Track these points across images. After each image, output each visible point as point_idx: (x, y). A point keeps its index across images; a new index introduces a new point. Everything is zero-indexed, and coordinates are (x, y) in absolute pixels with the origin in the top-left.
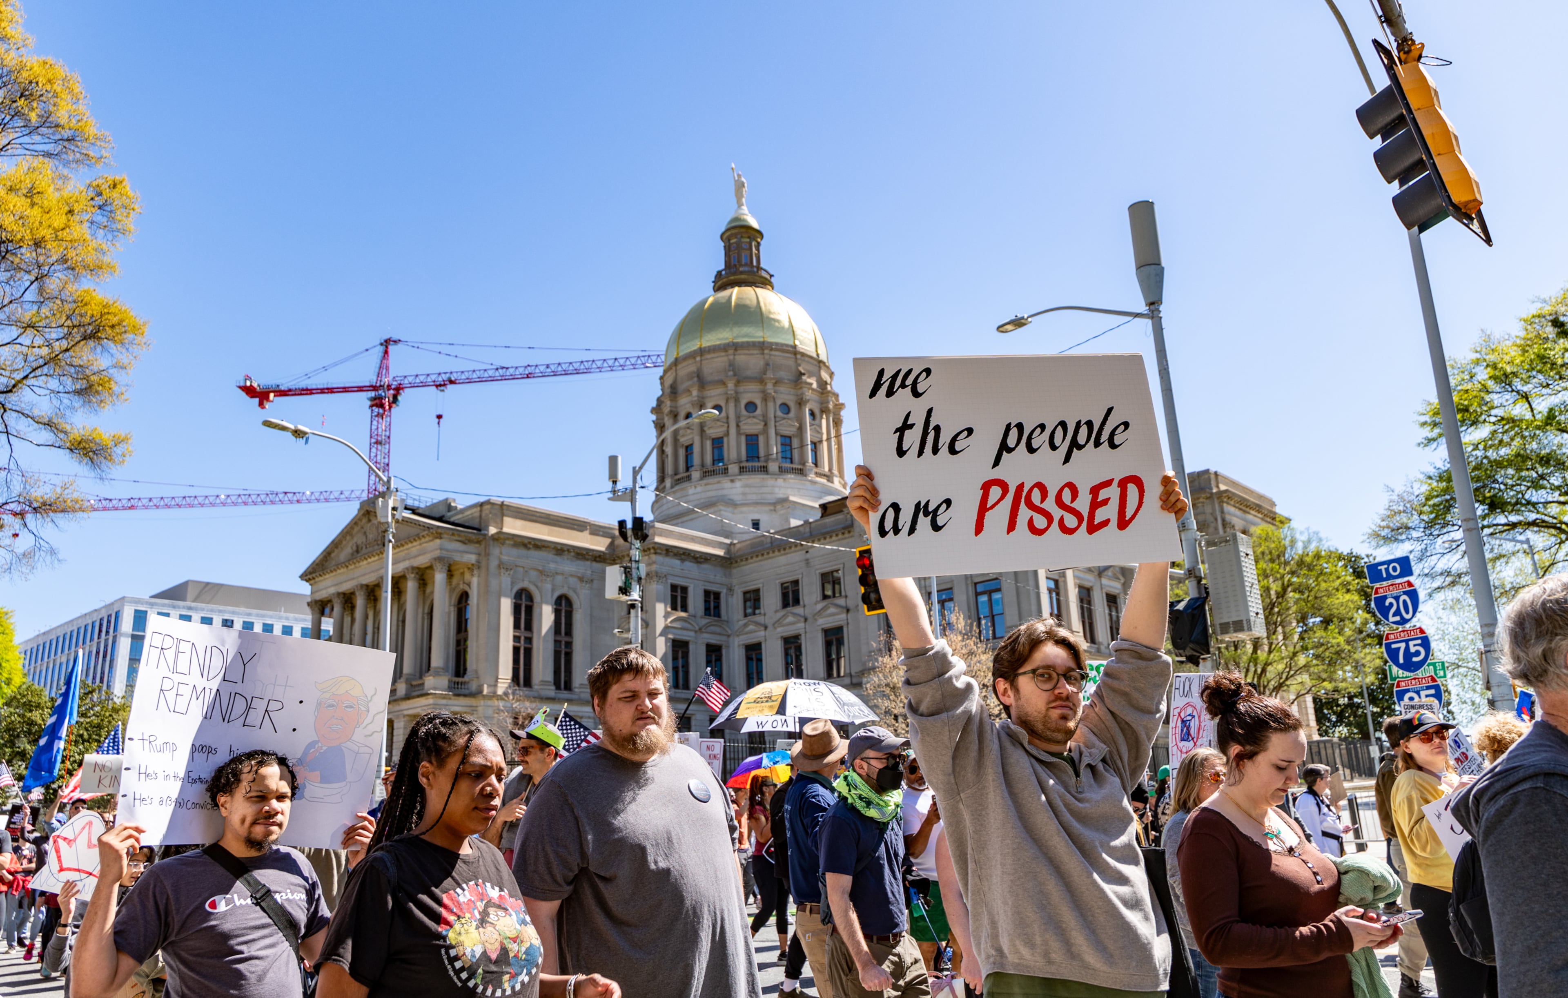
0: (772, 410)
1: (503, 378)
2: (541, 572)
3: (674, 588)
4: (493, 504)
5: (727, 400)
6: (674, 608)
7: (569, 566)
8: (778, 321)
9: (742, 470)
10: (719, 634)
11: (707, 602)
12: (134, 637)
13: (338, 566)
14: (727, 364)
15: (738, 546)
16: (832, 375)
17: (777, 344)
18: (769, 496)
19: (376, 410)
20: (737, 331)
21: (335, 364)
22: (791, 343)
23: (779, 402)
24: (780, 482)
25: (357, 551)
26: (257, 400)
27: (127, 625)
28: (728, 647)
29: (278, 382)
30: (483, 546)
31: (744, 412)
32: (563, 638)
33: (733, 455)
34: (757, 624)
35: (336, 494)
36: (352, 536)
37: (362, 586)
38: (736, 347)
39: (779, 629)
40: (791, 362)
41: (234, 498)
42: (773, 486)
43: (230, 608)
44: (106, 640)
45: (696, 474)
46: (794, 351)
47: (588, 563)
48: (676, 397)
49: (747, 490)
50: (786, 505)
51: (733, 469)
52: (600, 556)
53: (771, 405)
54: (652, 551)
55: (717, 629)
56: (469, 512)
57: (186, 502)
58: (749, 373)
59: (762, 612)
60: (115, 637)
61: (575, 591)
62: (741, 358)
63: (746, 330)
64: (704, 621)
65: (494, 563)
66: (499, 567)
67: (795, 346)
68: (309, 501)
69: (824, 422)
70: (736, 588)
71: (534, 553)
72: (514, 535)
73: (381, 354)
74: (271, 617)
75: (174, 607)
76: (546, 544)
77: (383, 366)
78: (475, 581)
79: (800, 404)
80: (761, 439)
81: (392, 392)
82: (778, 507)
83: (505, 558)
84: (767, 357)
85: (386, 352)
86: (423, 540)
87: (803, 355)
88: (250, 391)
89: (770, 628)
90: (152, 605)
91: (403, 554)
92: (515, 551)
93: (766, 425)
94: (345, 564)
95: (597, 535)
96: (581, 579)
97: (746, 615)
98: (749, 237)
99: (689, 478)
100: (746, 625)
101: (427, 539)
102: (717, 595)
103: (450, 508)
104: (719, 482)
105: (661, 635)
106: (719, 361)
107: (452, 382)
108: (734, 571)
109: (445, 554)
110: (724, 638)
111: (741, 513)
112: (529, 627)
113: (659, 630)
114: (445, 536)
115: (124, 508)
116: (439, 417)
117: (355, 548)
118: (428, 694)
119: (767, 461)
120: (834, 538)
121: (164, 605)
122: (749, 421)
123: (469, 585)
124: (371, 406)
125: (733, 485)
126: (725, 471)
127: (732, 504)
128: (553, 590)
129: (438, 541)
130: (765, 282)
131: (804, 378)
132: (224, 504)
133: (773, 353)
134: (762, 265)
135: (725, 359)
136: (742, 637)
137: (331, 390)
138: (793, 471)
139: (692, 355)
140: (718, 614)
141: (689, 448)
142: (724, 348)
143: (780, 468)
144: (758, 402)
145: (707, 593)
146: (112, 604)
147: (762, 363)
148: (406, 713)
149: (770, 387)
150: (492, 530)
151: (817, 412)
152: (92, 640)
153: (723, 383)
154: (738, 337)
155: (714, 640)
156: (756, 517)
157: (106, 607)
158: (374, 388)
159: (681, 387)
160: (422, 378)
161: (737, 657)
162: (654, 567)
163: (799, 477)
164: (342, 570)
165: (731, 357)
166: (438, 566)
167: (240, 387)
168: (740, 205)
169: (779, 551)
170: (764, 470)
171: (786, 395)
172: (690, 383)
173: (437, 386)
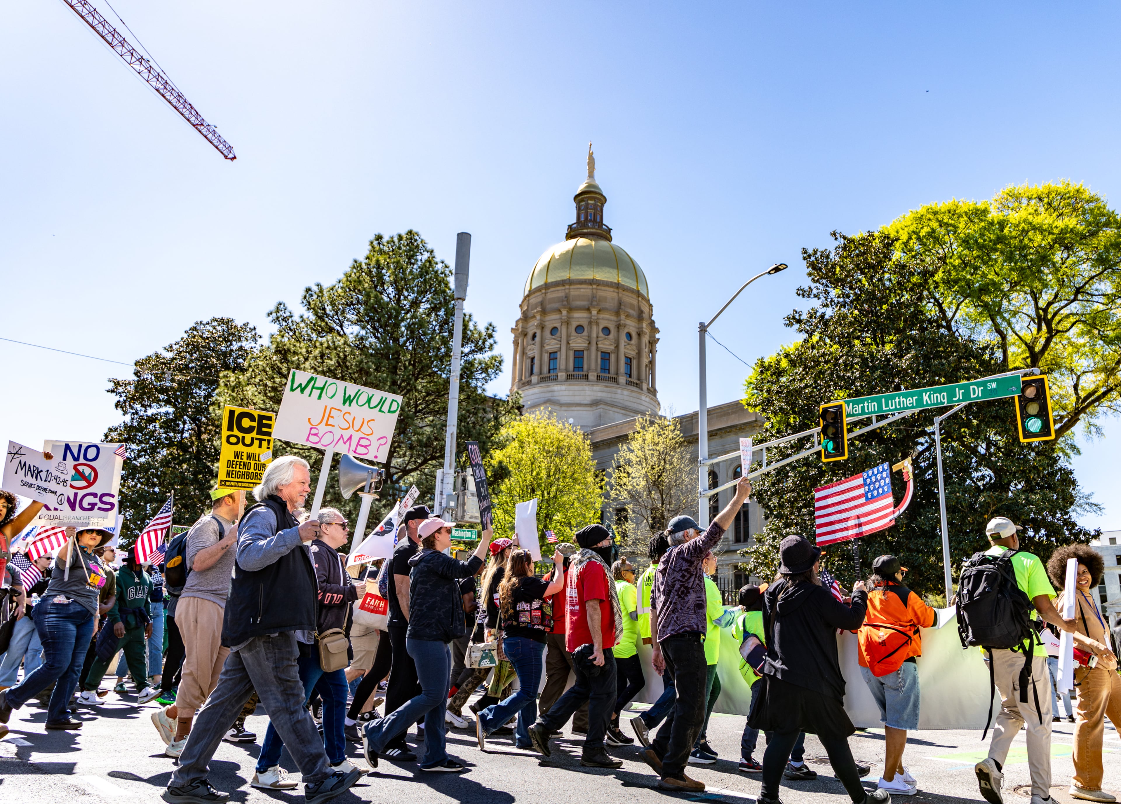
134: (604, 223)
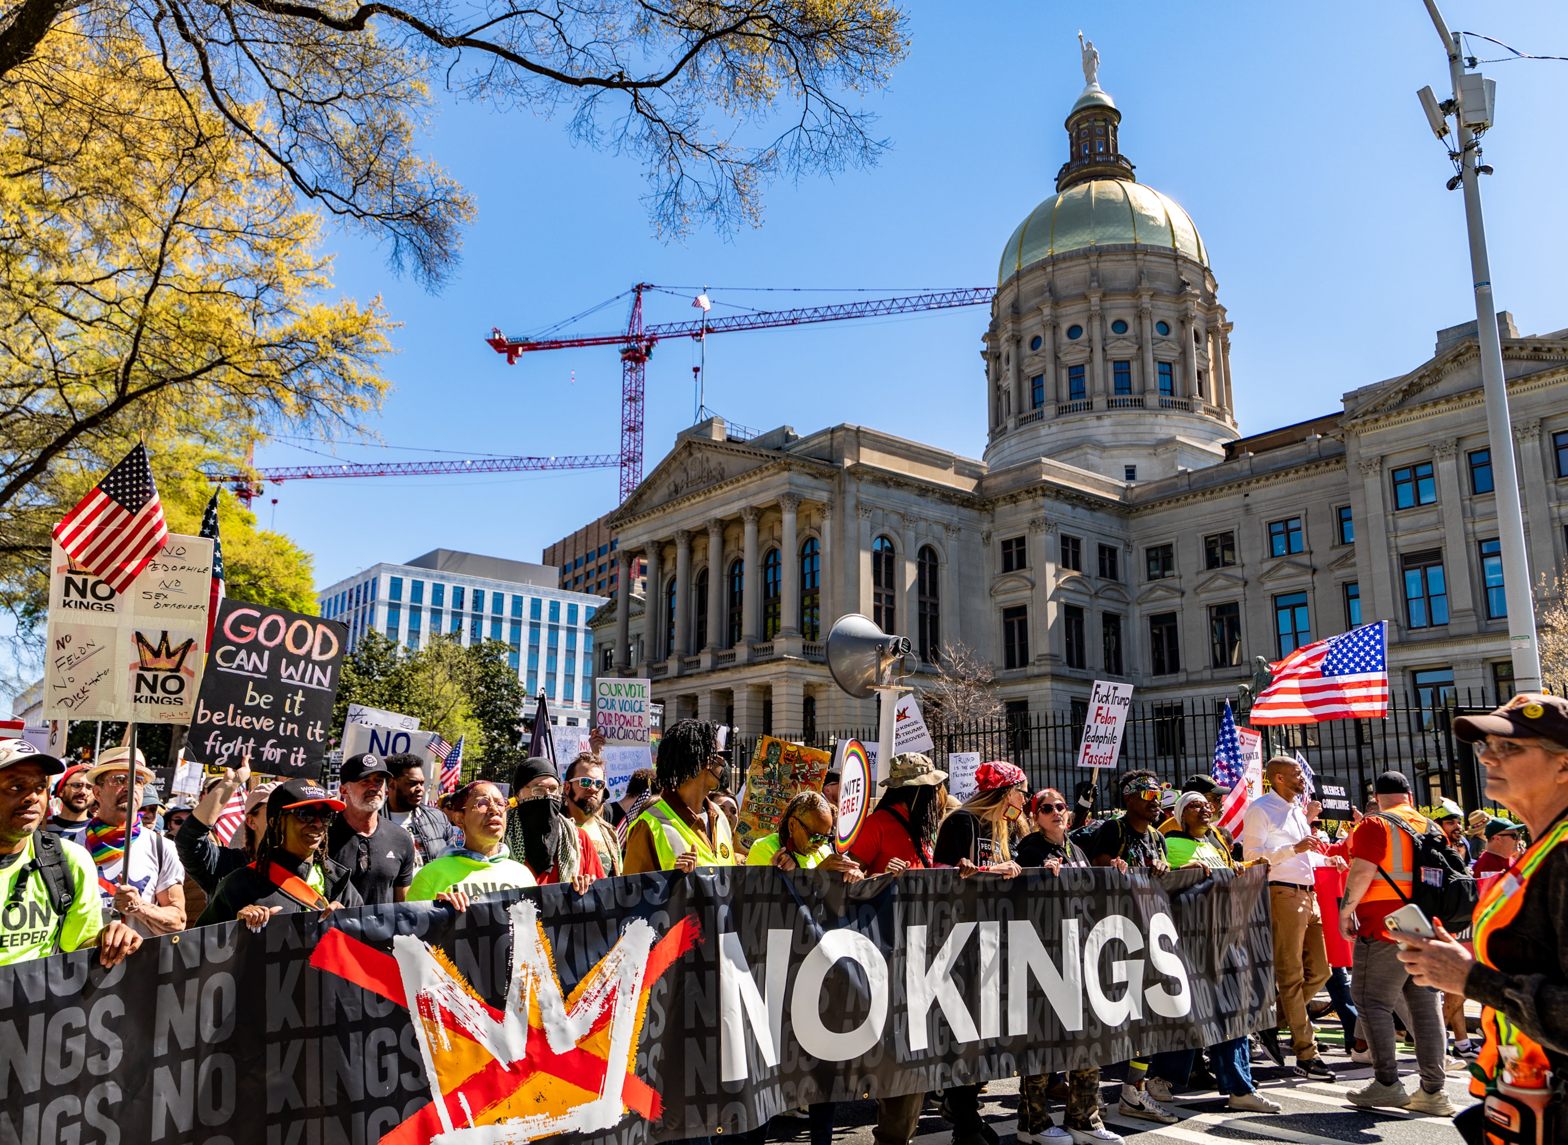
0: (1150, 330)
1: (765, 325)
2: (903, 516)
3: (1065, 539)
4: (848, 430)
5: (1090, 319)
6: (1065, 565)
7: (934, 511)
8: (1153, 219)
9: (1111, 405)
10: (1117, 601)
11: (1102, 561)
12: (391, 605)
13: (653, 509)
14: (1088, 274)
15: (1138, 490)
16: (1216, 286)
17: (1152, 246)
18: (1147, 437)
19: (629, 363)
20: (1099, 232)
21: (585, 314)
22: (1170, 246)
23: (1156, 320)
24: (1161, 419)
25: (676, 491)
26: (506, 355)
27: (384, 592)
28: (1127, 617)
29: (527, 335)
30: (836, 481)
31: (1111, 333)
32: (929, 600)
33: (1099, 385)
34: (1168, 588)
35: (581, 460)
36: (669, 475)
37: (683, 532)
38: (1101, 252)
39: (1203, 596)
40: (1170, 270)
41: (479, 464)
42: (1152, 424)
43: (481, 578)
44: (364, 608)
45: (1049, 410)
46: (1175, 255)
47: (954, 507)
48: (1019, 318)
49: (1119, 429)
50: (1171, 447)
51: (1100, 402)
52: (968, 500)
53: (1147, 323)
54: (1040, 492)
55: (1115, 595)
56: (816, 441)
57: (433, 469)
58: (1117, 284)
59: (1176, 573)
60: (373, 605)
61: (940, 542)
62: (1107, 266)
63: (1111, 230)
64: (1100, 584)
65: (850, 503)
66: (857, 507)
67: (1176, 250)
68: (554, 467)
69: (1210, 345)
70: (1135, 544)
71: (894, 492)
72: (874, 468)
73: (633, 302)
74: (520, 589)
75: (428, 576)
76: (909, 482)
77: (635, 316)
78: (827, 525)
79: (1182, 322)
80: (1134, 367)
81: (645, 343)
82: (1160, 450)
83: (863, 497)
84: (1140, 263)
85: (638, 299)
86: (766, 473)
87: (1186, 260)
88: (498, 345)
89: (1189, 593)
90: (407, 573)
91: (737, 491)
92: (874, 489)
93: (1140, 348)
94: (662, 507)
95: (963, 474)
96: (947, 527)
97: (1150, 578)
98: (1105, 120)
99: (1040, 417)
100: (1151, 590)
101: (771, 471)
102: (1113, 551)
103: (787, 438)
104: (1081, 420)
105: (1052, 599)
106: (1079, 271)
107: (709, 331)
108: (1133, 522)
109: (794, 490)
110: (1122, 606)
111: (1112, 457)
112: (890, 584)
113: (1050, 592)
114: (794, 467)
115: (374, 474)
116: (696, 370)
117: (672, 488)
118: (782, 659)
119: (1143, 392)
120: (1291, 476)
121: (418, 574)
122: (1118, 343)
123: (819, 530)
124: (623, 359)
125: (1101, 422)
126: (1089, 406)
127: (1101, 447)
128: (917, 539)
129: (786, 474)
130: (1128, 175)
131: (1189, 288)
132: (469, 470)
133: (1148, 258)
135: (1086, 267)
136: (1145, 606)
137: (581, 343)
138: (1173, 405)
139: (1042, 265)
140: (1114, 575)
141: (1037, 382)
142: (1085, 254)
143: (1160, 401)
144: (1129, 320)
145: (1102, 548)
146: (369, 571)
147: (1133, 271)
148: (749, 681)
149: (1146, 300)
150: (848, 463)
151: (1202, 333)
152: (350, 608)
153: (1085, 297)
154: (1101, 239)
155: (1112, 607)
156: (1131, 462)
157: (363, 573)
158: (627, 339)
159: (1025, 307)
160: (677, 327)
161: (1138, 631)
162: (1042, 513)
163: (1185, 413)
164: (658, 514)
165: (1094, 265)
166: (786, 505)
167: (489, 341)
168: (1090, 81)
169: (1204, 494)
170: (1140, 404)
171: (1165, 311)
172: (1038, 300)
173: (693, 336)
